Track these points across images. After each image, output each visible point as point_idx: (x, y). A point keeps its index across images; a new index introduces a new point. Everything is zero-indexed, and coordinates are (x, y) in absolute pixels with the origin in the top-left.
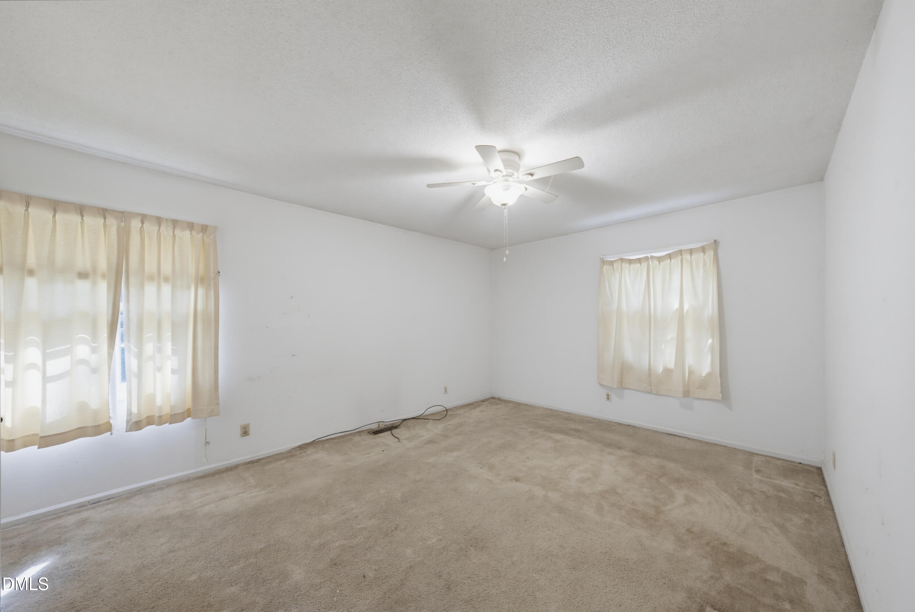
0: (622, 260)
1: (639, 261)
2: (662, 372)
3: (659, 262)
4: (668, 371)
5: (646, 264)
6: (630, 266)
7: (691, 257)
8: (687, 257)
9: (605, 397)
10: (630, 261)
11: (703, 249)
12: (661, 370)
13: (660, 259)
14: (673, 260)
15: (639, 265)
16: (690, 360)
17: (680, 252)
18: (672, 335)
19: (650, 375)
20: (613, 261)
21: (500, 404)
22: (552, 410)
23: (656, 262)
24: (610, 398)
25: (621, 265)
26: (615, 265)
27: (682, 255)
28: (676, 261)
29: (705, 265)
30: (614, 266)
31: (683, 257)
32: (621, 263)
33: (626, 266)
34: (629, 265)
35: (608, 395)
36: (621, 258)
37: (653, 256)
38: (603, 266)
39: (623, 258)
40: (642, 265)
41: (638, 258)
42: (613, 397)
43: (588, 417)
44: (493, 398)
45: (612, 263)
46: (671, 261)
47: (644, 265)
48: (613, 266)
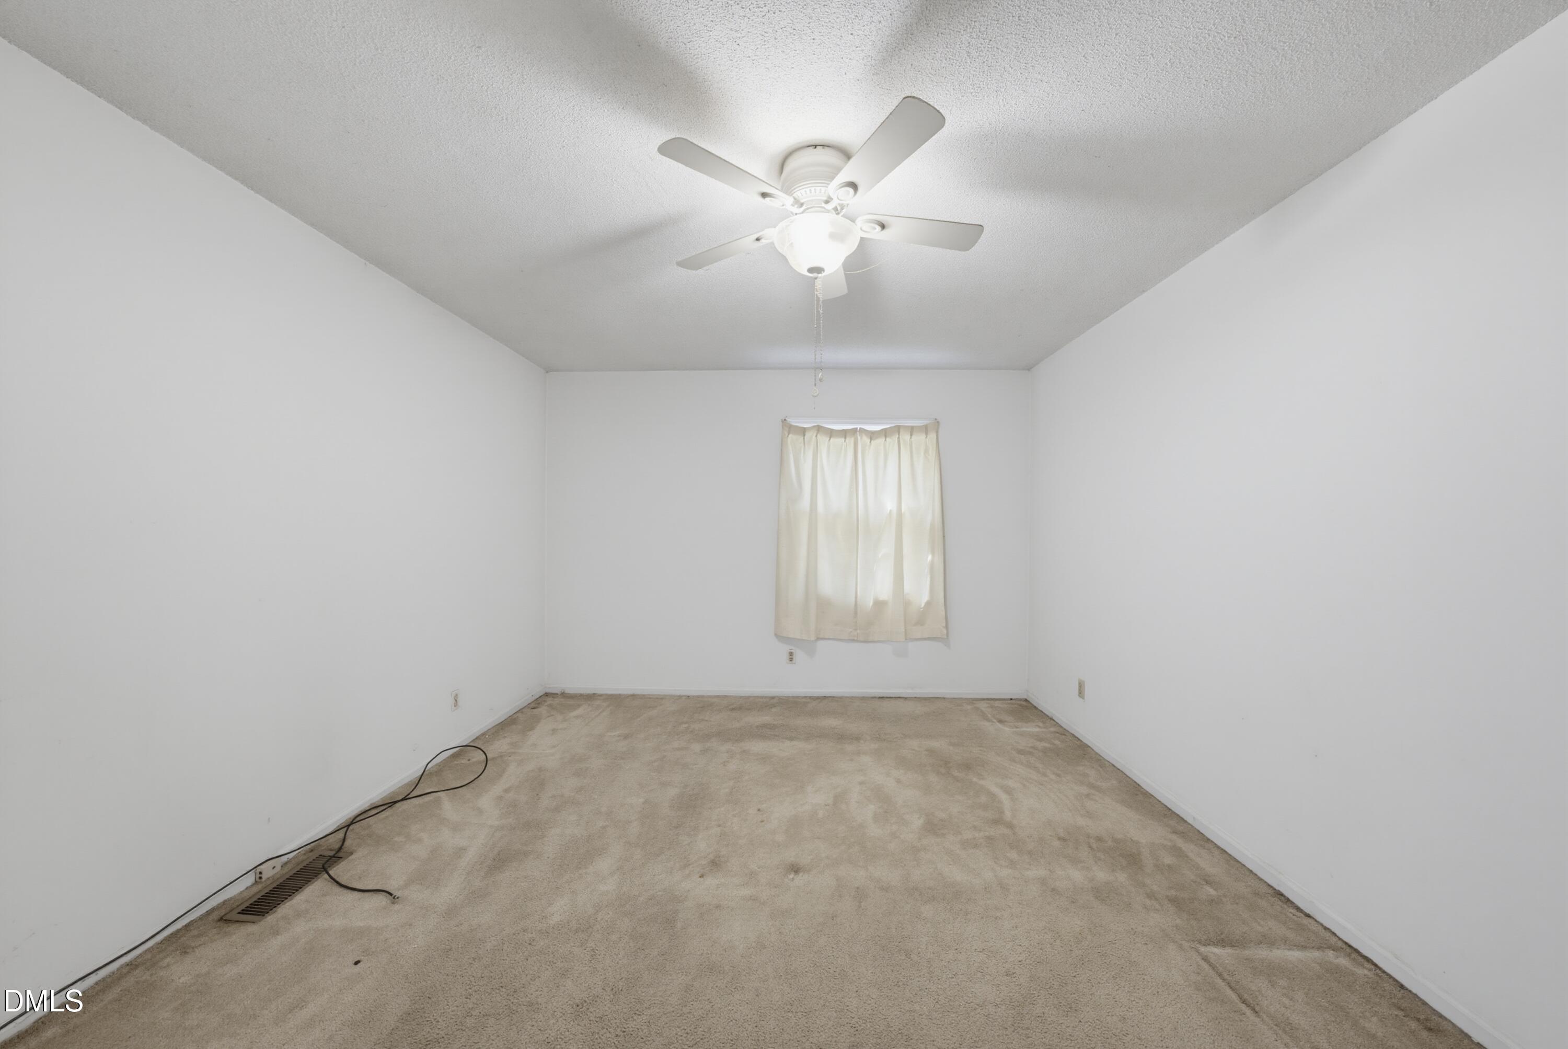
0: (819, 429)
1: (844, 433)
2: (872, 606)
3: (871, 439)
4: (880, 605)
5: (852, 440)
6: (830, 440)
7: (911, 438)
8: (905, 437)
9: (786, 656)
10: (831, 433)
11: (925, 429)
12: (871, 604)
13: (873, 435)
14: (888, 439)
15: (843, 440)
16: (908, 587)
17: (898, 429)
18: (886, 549)
19: (856, 613)
20: (807, 428)
21: (579, 706)
22: (689, 697)
23: (866, 440)
24: (794, 659)
25: (816, 436)
26: (808, 435)
27: (899, 435)
28: (892, 441)
29: (926, 451)
30: (806, 437)
31: (900, 437)
32: (815, 434)
33: (823, 439)
34: (828, 439)
35: (791, 654)
36: (818, 426)
37: (863, 429)
38: (789, 434)
39: (822, 427)
40: (847, 440)
41: (843, 430)
42: (799, 655)
43: (762, 697)
44: (547, 695)
45: (803, 431)
46: (886, 440)
47: (850, 441)
48: (804, 435)
